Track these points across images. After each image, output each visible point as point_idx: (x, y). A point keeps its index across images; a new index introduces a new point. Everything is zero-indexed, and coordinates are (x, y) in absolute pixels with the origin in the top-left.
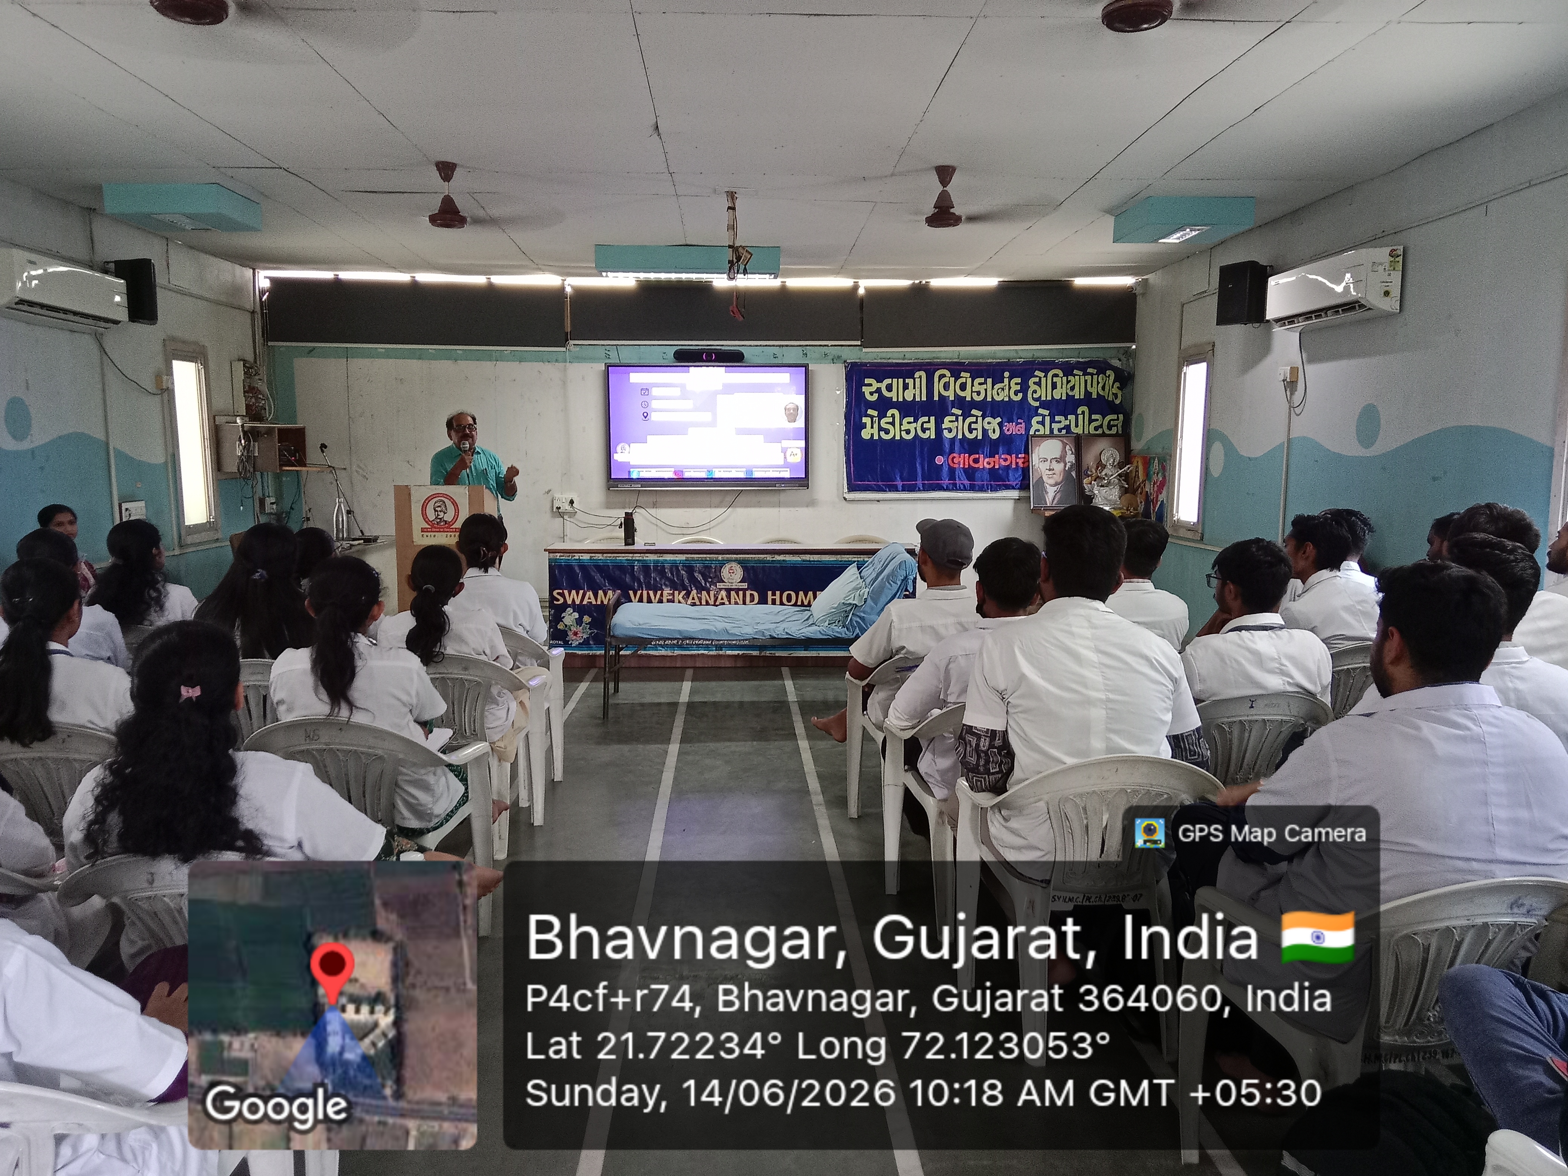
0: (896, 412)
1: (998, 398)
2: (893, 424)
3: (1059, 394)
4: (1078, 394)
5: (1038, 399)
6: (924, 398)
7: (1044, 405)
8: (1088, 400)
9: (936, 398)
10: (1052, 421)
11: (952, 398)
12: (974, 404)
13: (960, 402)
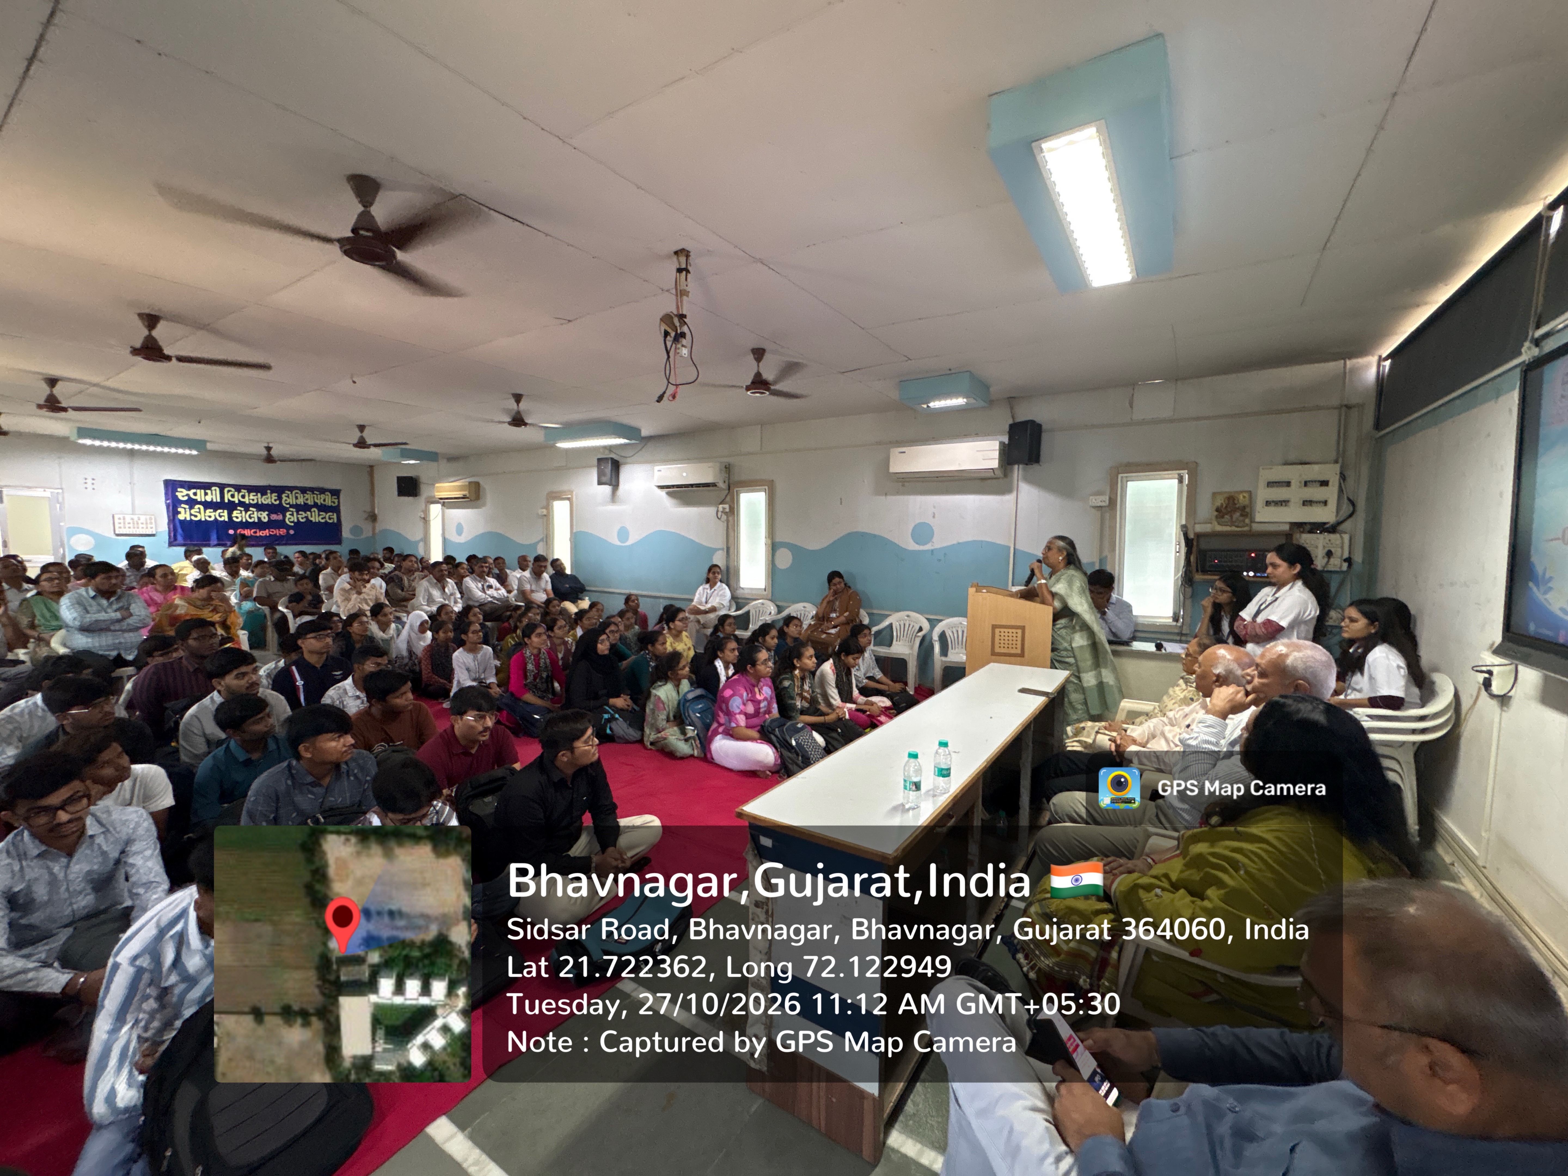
0: (202, 507)
1: (264, 502)
2: (200, 512)
3: (301, 501)
4: (310, 502)
5: (289, 504)
6: (219, 500)
7: (292, 506)
8: (316, 505)
9: (226, 501)
10: (298, 514)
11: (237, 502)
12: (250, 505)
13: (241, 504)
